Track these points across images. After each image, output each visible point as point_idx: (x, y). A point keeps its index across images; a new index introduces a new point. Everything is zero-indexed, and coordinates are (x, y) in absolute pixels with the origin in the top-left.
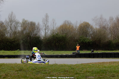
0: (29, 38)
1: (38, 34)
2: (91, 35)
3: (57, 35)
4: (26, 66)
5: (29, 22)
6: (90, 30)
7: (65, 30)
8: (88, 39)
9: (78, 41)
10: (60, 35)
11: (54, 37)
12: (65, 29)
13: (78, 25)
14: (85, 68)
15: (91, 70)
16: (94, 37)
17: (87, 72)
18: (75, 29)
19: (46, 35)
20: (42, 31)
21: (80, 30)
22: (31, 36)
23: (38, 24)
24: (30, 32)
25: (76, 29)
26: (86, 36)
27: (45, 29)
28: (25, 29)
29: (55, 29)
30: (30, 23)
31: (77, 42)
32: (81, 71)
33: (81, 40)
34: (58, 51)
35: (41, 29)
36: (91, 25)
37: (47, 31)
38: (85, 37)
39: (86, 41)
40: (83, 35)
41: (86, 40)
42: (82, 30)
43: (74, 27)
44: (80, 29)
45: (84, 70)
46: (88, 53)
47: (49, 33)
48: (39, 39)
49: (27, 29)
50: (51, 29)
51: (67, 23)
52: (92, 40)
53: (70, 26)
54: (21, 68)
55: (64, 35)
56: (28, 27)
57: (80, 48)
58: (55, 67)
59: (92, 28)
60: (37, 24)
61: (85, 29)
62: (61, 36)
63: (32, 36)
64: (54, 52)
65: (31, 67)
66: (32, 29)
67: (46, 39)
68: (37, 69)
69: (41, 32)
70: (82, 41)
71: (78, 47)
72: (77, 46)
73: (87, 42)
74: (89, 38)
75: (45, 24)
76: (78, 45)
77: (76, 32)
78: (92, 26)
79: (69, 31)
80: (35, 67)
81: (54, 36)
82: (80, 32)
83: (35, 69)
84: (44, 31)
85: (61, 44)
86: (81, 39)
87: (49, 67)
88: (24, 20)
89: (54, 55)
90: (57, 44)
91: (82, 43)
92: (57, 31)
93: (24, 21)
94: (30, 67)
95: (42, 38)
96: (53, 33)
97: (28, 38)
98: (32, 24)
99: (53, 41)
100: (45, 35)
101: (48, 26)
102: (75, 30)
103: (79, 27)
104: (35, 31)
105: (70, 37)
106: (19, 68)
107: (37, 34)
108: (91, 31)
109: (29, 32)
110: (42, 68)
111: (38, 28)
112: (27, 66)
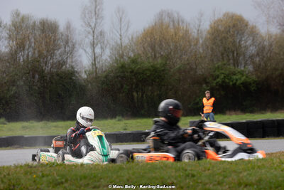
0: (37, 76)
1: (68, 61)
2: (251, 57)
3: (134, 61)
4: (31, 173)
5: (35, 23)
6: (249, 42)
7: (161, 44)
8: (242, 73)
9: (207, 83)
10: (147, 63)
11: (123, 72)
12: (160, 41)
13: (206, 26)
14: (235, 172)
15: (253, 179)
16: (262, 63)
17: (240, 184)
18: (197, 40)
19: (97, 65)
20: (81, 51)
21: (214, 44)
22: (43, 71)
23: (68, 27)
24: (39, 56)
25: (201, 42)
26: (236, 63)
27: (93, 45)
28: (21, 46)
29: (126, 41)
30: (38, 23)
31: (204, 86)
32: (219, 183)
33: (218, 77)
34: (139, 120)
35: (77, 46)
36: (251, 24)
37: (98, 50)
38: (232, 67)
39: (237, 80)
40: (223, 58)
41: (234, 77)
42: (219, 43)
43: (194, 33)
44: (215, 39)
45: (231, 179)
46: (244, 121)
47: (107, 57)
48: (71, 79)
49: (30, 47)
50: (112, 43)
51: (166, 20)
52: (258, 77)
53: (177, 29)
54: (13, 182)
55: (159, 61)
56: (33, 40)
57: (214, 105)
58: (131, 172)
59: (254, 33)
60: (62, 28)
61: (230, 40)
62: (146, 65)
63: (47, 69)
64: (127, 122)
65: (47, 176)
66: (47, 44)
67: (97, 78)
68: (66, 181)
69: (80, 56)
70: (223, 82)
71: (208, 103)
72: (205, 100)
73: (239, 82)
74: (246, 71)
75: (93, 25)
76: (208, 95)
77: (201, 51)
78: (254, 27)
79: (176, 47)
80: (63, 176)
81: (123, 66)
82: (212, 49)
83: (62, 183)
84: (89, 50)
85: (149, 94)
86: (217, 73)
87: (110, 174)
88: (18, 15)
89: (128, 132)
90: (135, 94)
91: (224, 86)
92: (133, 51)
93: (18, 20)
94: (43, 176)
95: (84, 76)
96: (122, 56)
97: (34, 77)
98: (48, 29)
99: (122, 86)
100: (94, 64)
101: (102, 33)
102: (196, 45)
103: (208, 32)
104: (57, 53)
105: (179, 69)
106: (5, 180)
107: (64, 63)
108: (252, 44)
109: (37, 55)
110: (85, 178)
111: (67, 43)
112: (35, 173)
